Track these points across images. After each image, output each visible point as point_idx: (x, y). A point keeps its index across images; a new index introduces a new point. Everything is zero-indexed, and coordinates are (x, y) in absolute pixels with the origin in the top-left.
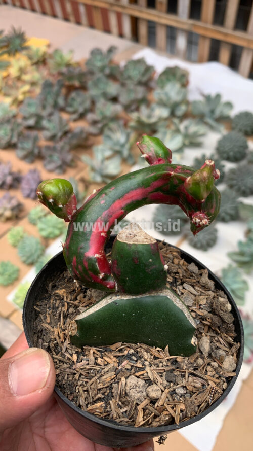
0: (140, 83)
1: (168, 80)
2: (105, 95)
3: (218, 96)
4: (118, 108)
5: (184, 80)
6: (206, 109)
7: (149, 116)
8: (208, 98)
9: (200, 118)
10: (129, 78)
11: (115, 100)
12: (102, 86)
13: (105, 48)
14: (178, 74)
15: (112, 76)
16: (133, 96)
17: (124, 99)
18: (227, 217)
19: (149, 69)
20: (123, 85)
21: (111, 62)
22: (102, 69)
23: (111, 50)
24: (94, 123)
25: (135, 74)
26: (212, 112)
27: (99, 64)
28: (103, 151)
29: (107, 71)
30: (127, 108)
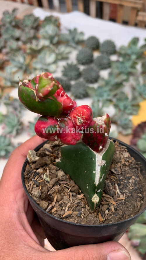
0: (32, 28)
1: (48, 24)
2: (12, 37)
3: (75, 30)
4: (20, 43)
5: (57, 23)
6: (69, 38)
7: (37, 45)
8: (70, 31)
9: (67, 43)
10: (26, 26)
11: (18, 39)
12: (10, 32)
13: (10, 10)
14: (53, 20)
15: (17, 26)
16: (28, 36)
17: (23, 38)
18: (82, 96)
19: (36, 19)
20: (23, 30)
21: (15, 18)
22: (10, 23)
23: (14, 10)
24: (7, 54)
25: (29, 23)
26: (73, 39)
27: (8, 20)
28: (11, 69)
29: (14, 23)
30: (25, 43)
